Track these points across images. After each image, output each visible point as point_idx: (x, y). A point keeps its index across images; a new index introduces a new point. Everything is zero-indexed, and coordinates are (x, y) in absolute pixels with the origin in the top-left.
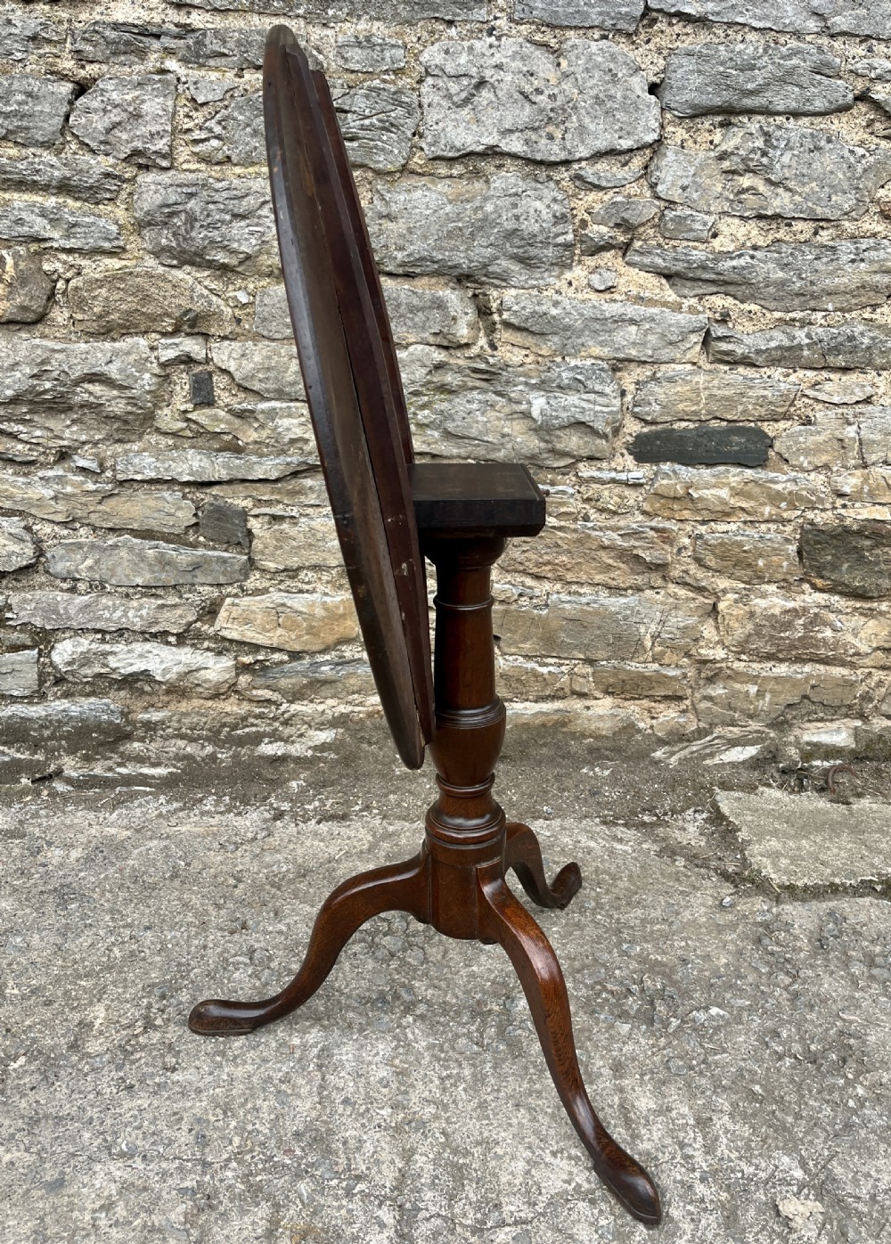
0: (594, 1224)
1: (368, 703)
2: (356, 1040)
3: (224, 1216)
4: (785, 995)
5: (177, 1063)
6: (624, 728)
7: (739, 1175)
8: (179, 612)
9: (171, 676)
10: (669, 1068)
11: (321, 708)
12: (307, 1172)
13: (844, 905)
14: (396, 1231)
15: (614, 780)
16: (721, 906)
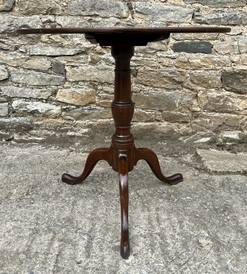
0: (144, 243)
1: (98, 121)
2: (84, 199)
3: (41, 235)
4: (210, 195)
5: (34, 202)
6: (170, 131)
7: (189, 234)
8: (46, 93)
9: (44, 111)
10: (172, 210)
11: (84, 122)
12: (65, 227)
13: (232, 176)
14: (88, 241)
15: (167, 146)
16: (195, 175)
